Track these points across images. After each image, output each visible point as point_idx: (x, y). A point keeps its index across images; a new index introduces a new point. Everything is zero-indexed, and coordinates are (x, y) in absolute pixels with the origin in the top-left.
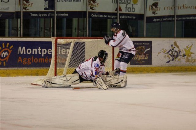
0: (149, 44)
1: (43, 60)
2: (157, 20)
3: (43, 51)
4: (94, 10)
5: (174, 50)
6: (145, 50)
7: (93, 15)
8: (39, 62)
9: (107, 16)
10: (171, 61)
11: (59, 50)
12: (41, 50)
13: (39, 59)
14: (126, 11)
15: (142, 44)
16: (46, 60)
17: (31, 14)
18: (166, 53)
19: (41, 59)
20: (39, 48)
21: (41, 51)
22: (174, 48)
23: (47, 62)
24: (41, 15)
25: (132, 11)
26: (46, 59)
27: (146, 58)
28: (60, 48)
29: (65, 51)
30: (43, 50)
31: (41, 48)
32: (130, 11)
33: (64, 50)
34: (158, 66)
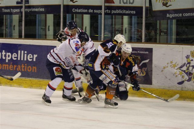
0: (147, 53)
1: (7, 67)
2: (173, 15)
3: (7, 56)
4: (76, 2)
5: (191, 65)
6: (141, 62)
7: (74, 10)
8: (3, 69)
9: (94, 11)
10: (186, 82)
11: (26, 55)
12: (5, 53)
13: (3, 65)
14: (120, 3)
15: (136, 52)
16: (10, 67)
17: (3, 9)
18: (176, 68)
19: (5, 65)
20: (4, 51)
21: (5, 56)
22: (191, 62)
23: (11, 70)
24: (13, 11)
25: (130, 3)
26: (11, 65)
27: (143, 74)
28: (26, 52)
29: (32, 57)
30: (8, 54)
31: (5, 52)
32: (127, 3)
33: (30, 56)
34: (162, 87)
